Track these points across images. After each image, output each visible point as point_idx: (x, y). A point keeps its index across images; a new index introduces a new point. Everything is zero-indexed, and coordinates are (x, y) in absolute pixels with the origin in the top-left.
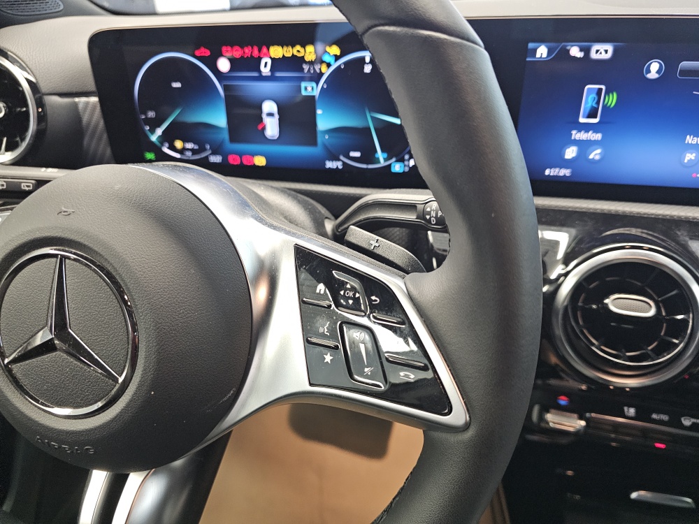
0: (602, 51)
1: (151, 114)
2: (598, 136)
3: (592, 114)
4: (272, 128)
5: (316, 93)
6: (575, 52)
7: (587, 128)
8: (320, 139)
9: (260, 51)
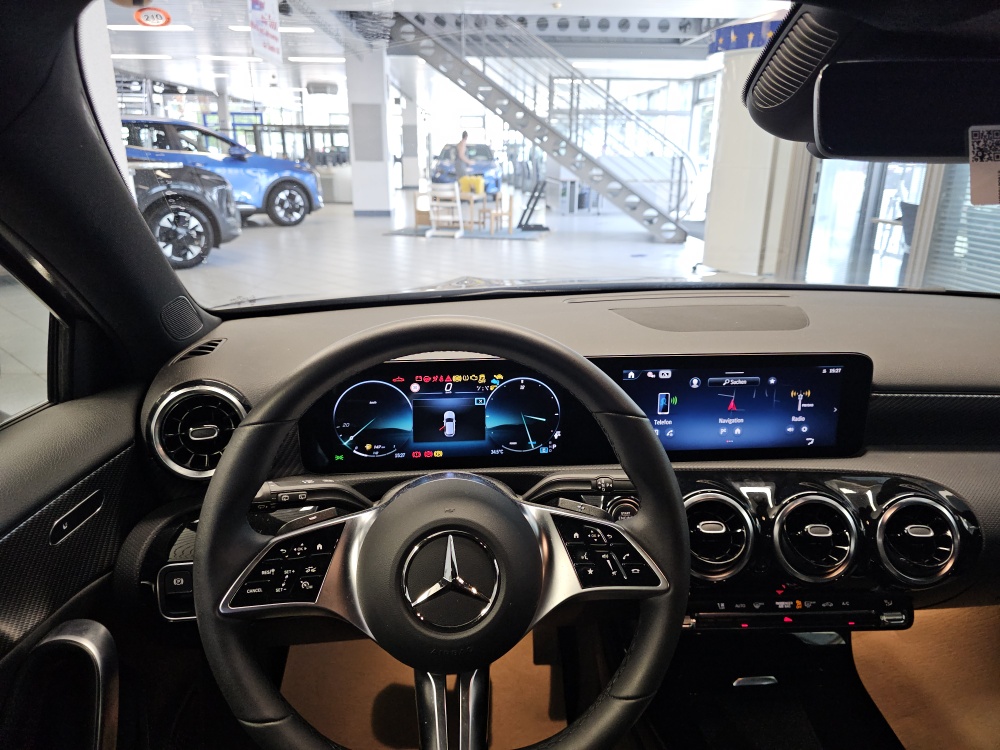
0: (666, 374)
1: (346, 425)
2: (670, 422)
3: (665, 409)
4: (450, 429)
5: (485, 404)
6: (650, 375)
7: (662, 418)
8: (487, 435)
9: (445, 378)
